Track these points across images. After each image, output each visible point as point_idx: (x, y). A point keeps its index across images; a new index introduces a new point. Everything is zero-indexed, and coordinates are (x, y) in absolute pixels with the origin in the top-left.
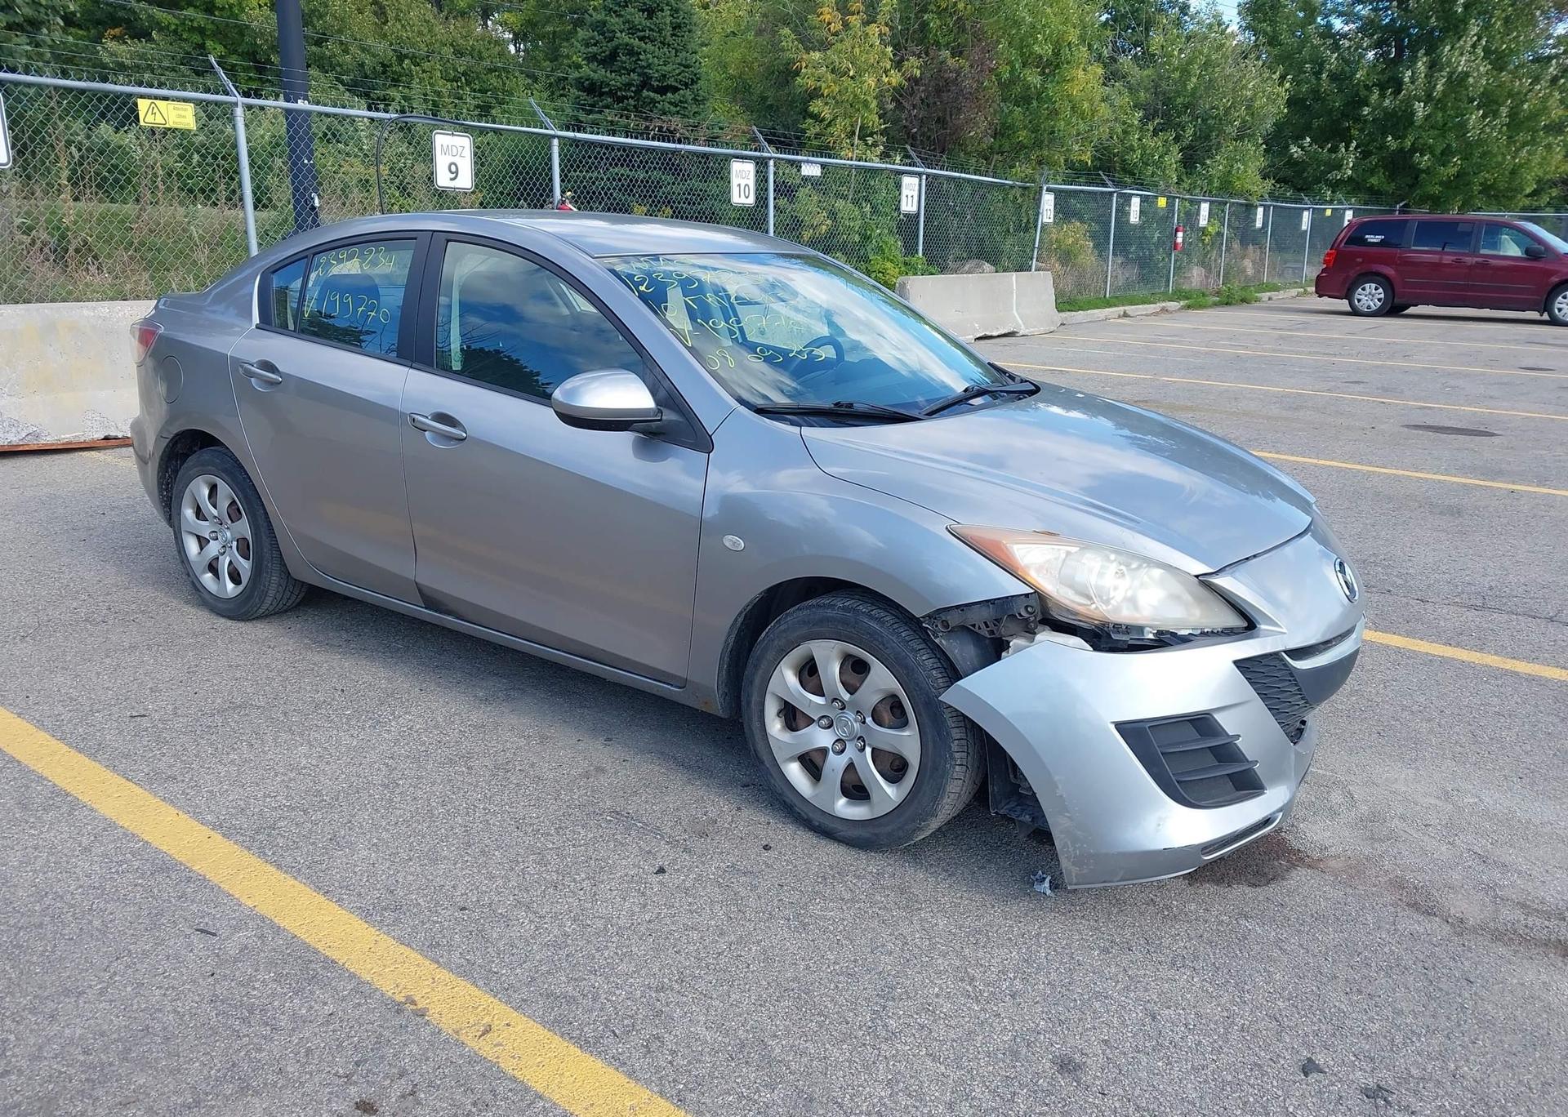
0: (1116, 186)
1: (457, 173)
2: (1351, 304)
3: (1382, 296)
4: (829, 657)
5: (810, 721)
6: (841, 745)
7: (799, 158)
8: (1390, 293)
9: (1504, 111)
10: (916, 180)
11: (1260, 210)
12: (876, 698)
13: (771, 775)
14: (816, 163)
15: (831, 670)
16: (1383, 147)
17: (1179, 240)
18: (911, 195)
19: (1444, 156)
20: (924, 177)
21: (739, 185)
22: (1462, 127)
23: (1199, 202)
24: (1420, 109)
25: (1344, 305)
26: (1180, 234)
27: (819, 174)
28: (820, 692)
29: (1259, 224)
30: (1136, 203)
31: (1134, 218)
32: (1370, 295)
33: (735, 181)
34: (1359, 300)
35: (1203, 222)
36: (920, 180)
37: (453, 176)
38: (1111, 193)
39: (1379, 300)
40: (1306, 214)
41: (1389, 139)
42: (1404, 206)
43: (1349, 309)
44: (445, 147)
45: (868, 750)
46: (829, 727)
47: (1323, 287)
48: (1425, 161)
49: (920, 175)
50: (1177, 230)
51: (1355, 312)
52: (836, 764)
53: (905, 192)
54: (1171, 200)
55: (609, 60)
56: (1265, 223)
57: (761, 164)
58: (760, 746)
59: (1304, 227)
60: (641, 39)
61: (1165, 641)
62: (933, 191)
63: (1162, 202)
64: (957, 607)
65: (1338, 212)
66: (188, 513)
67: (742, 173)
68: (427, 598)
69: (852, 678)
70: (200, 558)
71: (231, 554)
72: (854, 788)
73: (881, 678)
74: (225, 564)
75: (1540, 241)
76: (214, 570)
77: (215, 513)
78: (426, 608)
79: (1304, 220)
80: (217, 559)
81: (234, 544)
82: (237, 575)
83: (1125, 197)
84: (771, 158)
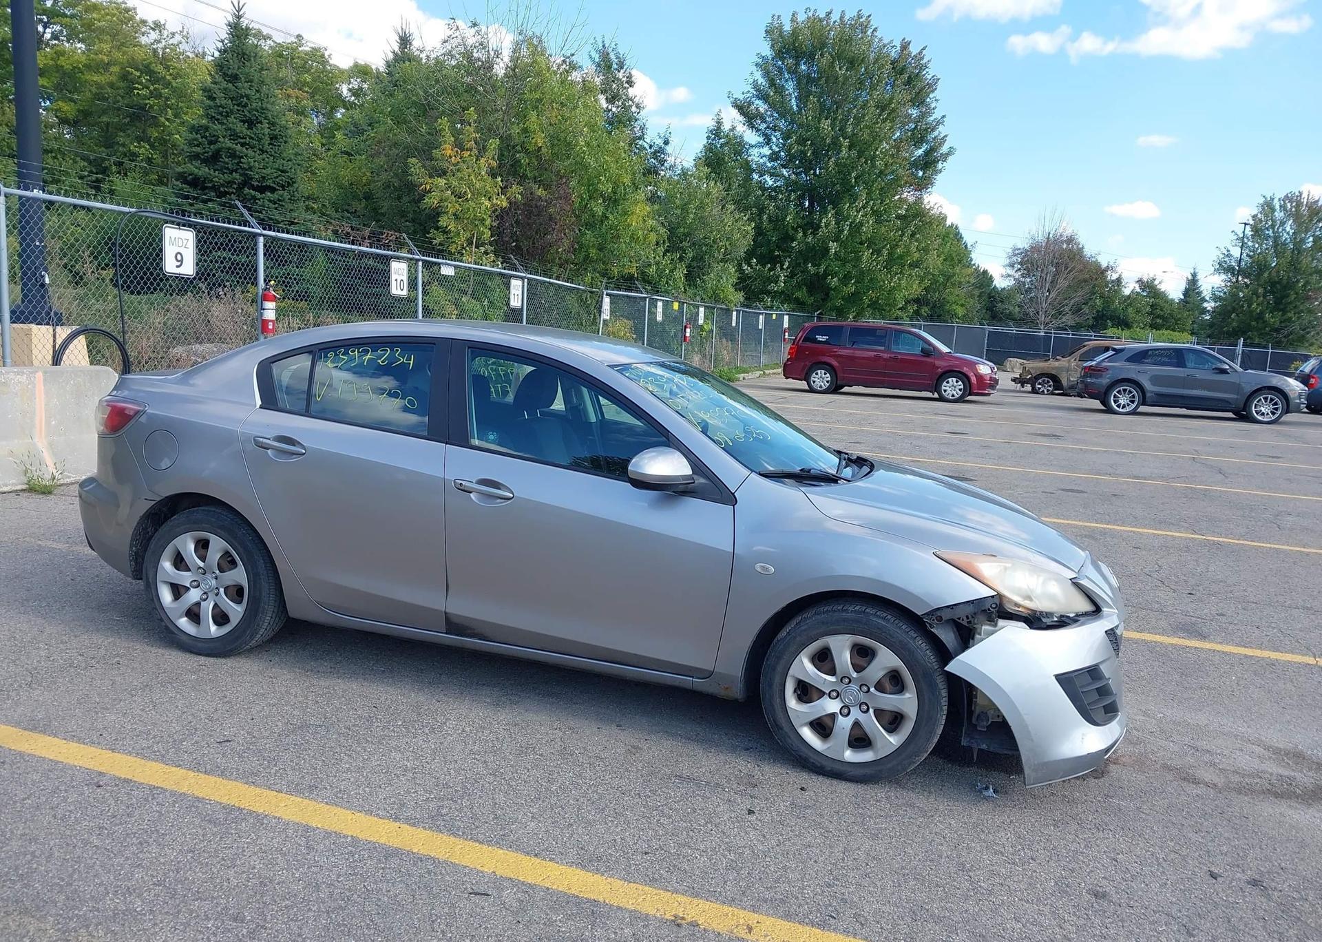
0: (647, 293)
1: (182, 261)
2: (809, 385)
3: (829, 379)
4: (842, 648)
5: (822, 694)
6: (846, 710)
7: (440, 261)
8: (835, 378)
9: (885, 252)
10: (519, 283)
11: (734, 313)
12: (881, 674)
13: (789, 737)
14: (451, 265)
15: (843, 657)
16: (805, 271)
17: (688, 334)
18: (517, 293)
19: (846, 279)
20: (526, 280)
21: (396, 280)
22: (858, 259)
23: (698, 307)
24: (833, 247)
25: (803, 385)
26: (688, 330)
27: (453, 274)
28: (832, 672)
29: (734, 324)
30: (660, 304)
31: (659, 318)
32: (821, 378)
33: (393, 277)
34: (814, 382)
35: (701, 322)
36: (523, 283)
37: (179, 263)
38: (645, 298)
39: (827, 382)
40: (761, 317)
41: (810, 265)
42: (820, 314)
43: (807, 388)
44: (173, 239)
45: (871, 711)
46: (837, 697)
47: (788, 372)
48: (834, 282)
49: (522, 278)
50: (686, 327)
51: (812, 390)
52: (844, 724)
53: (513, 291)
54: (681, 304)
55: (213, 160)
56: (737, 323)
57: (412, 263)
58: (780, 715)
59: (760, 327)
60: (243, 145)
61: (1063, 622)
62: (532, 291)
63: (676, 306)
64: (948, 607)
65: (781, 317)
66: (167, 565)
67: (399, 272)
68: (453, 625)
69: (861, 661)
70: (175, 605)
71: (217, 598)
72: (860, 740)
73: (886, 659)
74: (208, 608)
75: (930, 344)
76: (193, 614)
77: (201, 564)
78: (446, 633)
79: (761, 321)
80: (198, 604)
81: (222, 590)
82: (221, 618)
83: (653, 303)
84: (419, 260)
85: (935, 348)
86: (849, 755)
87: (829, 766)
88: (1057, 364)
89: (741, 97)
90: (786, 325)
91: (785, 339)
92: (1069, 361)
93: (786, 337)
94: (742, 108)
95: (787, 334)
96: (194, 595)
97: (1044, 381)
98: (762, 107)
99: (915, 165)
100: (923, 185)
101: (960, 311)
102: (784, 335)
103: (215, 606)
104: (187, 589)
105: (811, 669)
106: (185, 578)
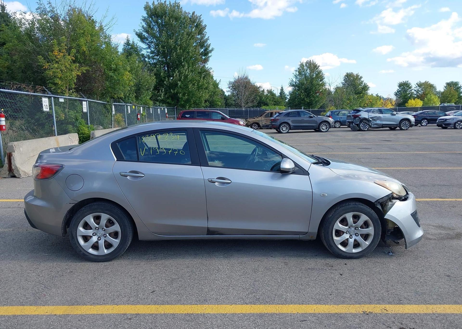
0: (125, 103)
4: (349, 217)
5: (344, 233)
6: (351, 237)
7: (59, 96)
9: (196, 84)
10: (85, 103)
11: (151, 108)
12: (362, 223)
14: (63, 98)
16: (171, 92)
17: (139, 117)
19: (184, 95)
20: (88, 101)
21: (45, 105)
22: (188, 87)
23: (140, 107)
24: (179, 83)
26: (139, 116)
27: (64, 101)
28: (347, 225)
29: (151, 113)
30: (129, 107)
31: (129, 112)
33: (44, 104)
35: (142, 112)
36: (87, 103)
38: (124, 105)
40: (159, 109)
41: (172, 90)
45: (359, 235)
46: (348, 233)
48: (180, 95)
49: (86, 101)
50: (138, 115)
52: (351, 241)
53: (84, 106)
54: (135, 106)
57: (49, 98)
58: (332, 242)
59: (159, 113)
62: (90, 106)
63: (134, 107)
65: (164, 109)
66: (81, 229)
67: (45, 102)
68: (210, 231)
69: (355, 220)
70: (87, 244)
71: (105, 239)
72: (357, 245)
73: (364, 218)
74: (102, 243)
75: (224, 116)
76: (95, 247)
77: (97, 226)
78: (207, 235)
79: (159, 111)
80: (97, 242)
81: (108, 235)
82: (108, 245)
83: (127, 106)
84: (52, 97)
86: (354, 251)
87: (348, 255)
88: (258, 119)
89: (138, 31)
90: (166, 112)
91: (167, 117)
92: (262, 118)
93: (167, 116)
94: (140, 36)
95: (167, 115)
96: (95, 239)
97: (255, 125)
98: (146, 35)
99: (202, 54)
100: (206, 61)
101: (220, 104)
102: (166, 115)
103: (105, 241)
104: (91, 237)
105: (340, 225)
106: (90, 232)
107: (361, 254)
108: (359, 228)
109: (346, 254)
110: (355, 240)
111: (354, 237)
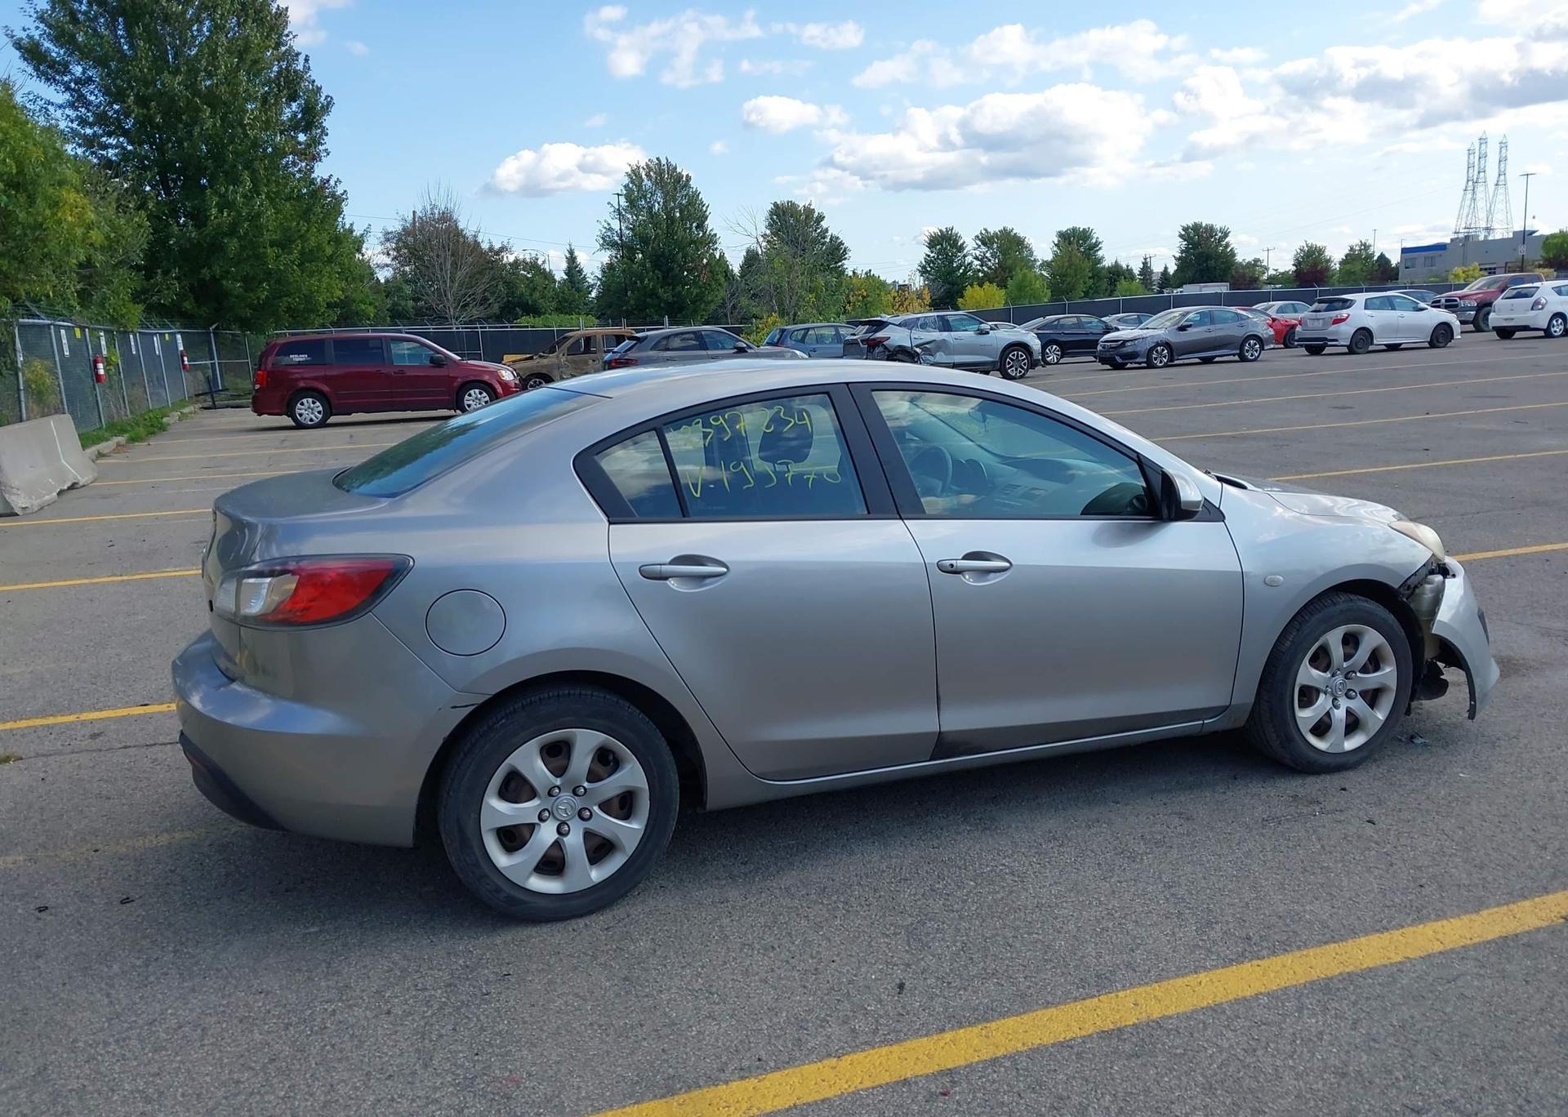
0: (48, 316)
2: (295, 419)
3: (321, 409)
4: (1335, 642)
5: (1319, 693)
6: (1337, 703)
8: (327, 406)
11: (131, 336)
12: (1366, 656)
15: (1337, 649)
17: (102, 372)
23: (97, 331)
25: (286, 421)
26: (99, 366)
28: (1328, 667)
29: (134, 352)
30: (63, 332)
31: (67, 353)
32: (310, 409)
34: (300, 415)
35: (105, 352)
38: (49, 325)
39: (319, 412)
40: (155, 339)
42: (217, 328)
43: (293, 424)
47: (261, 407)
50: (96, 362)
51: (300, 426)
52: (1338, 717)
54: (82, 329)
59: (158, 352)
63: (78, 332)
65: (173, 335)
68: (943, 744)
69: (1350, 650)
70: (518, 858)
71: (588, 825)
72: (1353, 725)
73: (1371, 638)
74: (576, 843)
75: (438, 352)
76: (548, 863)
77: (558, 781)
78: (930, 760)
79: (156, 344)
80: (557, 844)
81: (596, 808)
82: (600, 849)
83: (57, 329)
85: (447, 356)
86: (1349, 744)
88: (545, 361)
89: (23, 35)
90: (181, 348)
91: (184, 366)
92: (558, 357)
93: (186, 363)
94: (32, 53)
95: (186, 359)
96: (547, 833)
97: (535, 382)
98: (55, 51)
99: (294, 126)
100: (311, 154)
101: (371, 311)
102: (183, 361)
103: (588, 835)
104: (532, 827)
105: (1315, 672)
106: (525, 811)
107: (1365, 753)
108: (1358, 674)
109: (1328, 760)
110: (1349, 712)
111: (1344, 703)
